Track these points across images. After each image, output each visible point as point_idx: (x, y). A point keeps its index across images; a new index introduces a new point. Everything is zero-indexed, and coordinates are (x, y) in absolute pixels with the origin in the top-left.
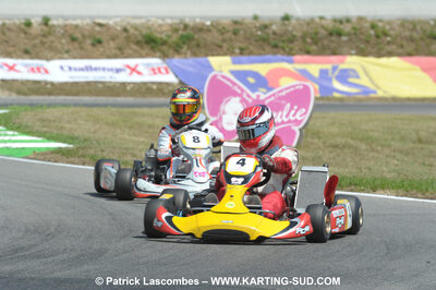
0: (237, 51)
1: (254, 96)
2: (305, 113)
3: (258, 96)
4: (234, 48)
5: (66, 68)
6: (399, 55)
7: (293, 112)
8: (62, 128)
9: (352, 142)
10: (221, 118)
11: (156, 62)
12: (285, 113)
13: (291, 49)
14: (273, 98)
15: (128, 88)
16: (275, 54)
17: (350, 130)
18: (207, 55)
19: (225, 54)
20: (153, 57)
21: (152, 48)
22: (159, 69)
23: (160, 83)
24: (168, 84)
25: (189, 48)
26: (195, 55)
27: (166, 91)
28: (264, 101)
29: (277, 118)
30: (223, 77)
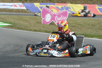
0: (41, 2)
2: (66, 18)
3: (55, 13)
6: (81, 4)
7: (63, 18)
8: (6, 20)
9: (76, 25)
10: (45, 19)
12: (61, 18)
13: (54, 2)
14: (58, 14)
15: (14, 10)
16: (50, 3)
17: (75, 22)
18: (33, 3)
19: (38, 2)
20: (20, 3)
22: (22, 6)
23: (22, 9)
24: (24, 10)
26: (30, 2)
27: (23, 11)
28: (56, 15)
29: (59, 19)
30: (46, 8)
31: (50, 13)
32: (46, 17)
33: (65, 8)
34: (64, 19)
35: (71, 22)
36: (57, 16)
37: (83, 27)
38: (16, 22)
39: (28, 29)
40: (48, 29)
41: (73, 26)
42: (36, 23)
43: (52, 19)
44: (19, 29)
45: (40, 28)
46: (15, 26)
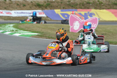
0: (62, 8)
2: (96, 25)
3: (83, 21)
4: (61, 7)
5: (16, 13)
6: (106, 9)
11: (40, 11)
13: (77, 7)
16: (72, 9)
18: (54, 9)
19: (59, 9)
20: (40, 10)
21: (39, 7)
22: (41, 13)
24: (44, 17)
25: (49, 7)
26: (51, 9)
27: (43, 19)
30: (74, 16)
31: (78, 20)
32: (74, 25)
33: (89, 14)
35: (101, 30)
38: (43, 30)
44: (49, 39)
45: (71, 37)
46: (44, 36)
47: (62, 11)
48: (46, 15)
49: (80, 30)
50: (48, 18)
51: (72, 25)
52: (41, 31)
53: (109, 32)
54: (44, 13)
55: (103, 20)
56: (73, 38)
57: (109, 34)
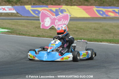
0: (33, 4)
1: (53, 17)
2: (67, 22)
3: (54, 17)
4: (31, 3)
6: (77, 5)
7: (64, 21)
9: (78, 29)
10: (44, 23)
11: (10, 7)
12: (62, 22)
13: (47, 4)
14: (58, 18)
15: (3, 14)
16: (43, 5)
18: (24, 5)
19: (29, 5)
20: (10, 5)
21: (9, 3)
22: (11, 9)
23: (11, 13)
25: (19, 3)
26: (21, 5)
27: (13, 15)
28: (56, 18)
29: (60, 23)
30: (45, 12)
31: (50, 17)
32: (45, 22)
34: (65, 23)
35: (72, 26)
36: (58, 19)
37: (85, 31)
38: (14, 27)
39: (30, 34)
40: (51, 34)
41: (74, 31)
42: (35, 28)
43: (52, 23)
44: (20, 35)
45: (42, 34)
46: (15, 32)
47: (32, 7)
48: (16, 11)
49: (51, 26)
50: (18, 14)
51: (43, 21)
52: (11, 27)
53: (80, 29)
54: (14, 9)
55: (74, 17)
56: (44, 34)
57: (80, 31)
